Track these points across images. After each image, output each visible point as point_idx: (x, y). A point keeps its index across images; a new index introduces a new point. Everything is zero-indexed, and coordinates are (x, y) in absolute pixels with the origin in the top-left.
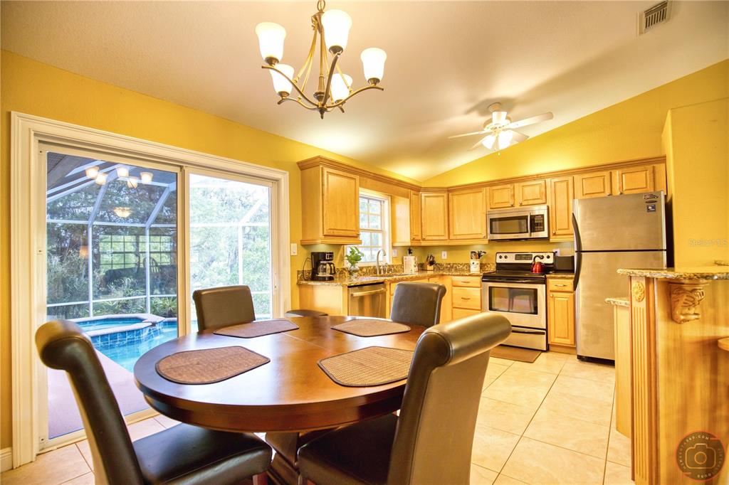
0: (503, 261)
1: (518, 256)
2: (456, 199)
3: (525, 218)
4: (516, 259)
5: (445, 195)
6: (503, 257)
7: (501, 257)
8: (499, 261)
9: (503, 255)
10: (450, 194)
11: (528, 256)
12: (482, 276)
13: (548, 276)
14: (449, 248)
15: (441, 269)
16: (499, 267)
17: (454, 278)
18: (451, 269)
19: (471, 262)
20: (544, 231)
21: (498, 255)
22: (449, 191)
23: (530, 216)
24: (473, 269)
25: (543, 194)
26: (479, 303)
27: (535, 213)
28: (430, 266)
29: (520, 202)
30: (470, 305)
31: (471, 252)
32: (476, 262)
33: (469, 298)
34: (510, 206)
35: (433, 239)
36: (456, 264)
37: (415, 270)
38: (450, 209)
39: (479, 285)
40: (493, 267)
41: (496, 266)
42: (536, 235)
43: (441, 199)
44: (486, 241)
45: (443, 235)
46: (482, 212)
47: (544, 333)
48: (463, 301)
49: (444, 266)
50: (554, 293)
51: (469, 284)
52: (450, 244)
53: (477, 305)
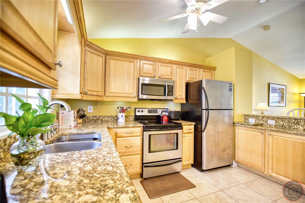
0: (140, 114)
1: (149, 111)
2: (112, 63)
3: (164, 86)
4: (148, 113)
5: (104, 56)
6: (140, 111)
8: (138, 114)
9: (140, 110)
10: (108, 57)
11: (155, 111)
12: (143, 127)
13: (183, 124)
14: (95, 103)
15: (87, 121)
16: (138, 119)
17: (118, 130)
18: (97, 121)
19: (120, 115)
20: (173, 96)
21: (137, 110)
22: (107, 54)
23: (168, 86)
24: (122, 121)
25: (172, 73)
26: (140, 148)
27: (169, 84)
28: (80, 119)
29: (160, 75)
30: (133, 152)
31: (119, 108)
32: (124, 115)
33: (132, 146)
34: (153, 76)
35: (93, 94)
36: (102, 116)
37: (75, 125)
38: (107, 69)
39: (140, 134)
40: (132, 118)
41: (134, 117)
42: (169, 98)
43: (100, 59)
44: (136, 100)
45: (100, 92)
46: (134, 78)
47: (181, 161)
48: (126, 149)
49: (91, 118)
50: (186, 135)
51: (131, 135)
52: (106, 99)
53: (138, 150)
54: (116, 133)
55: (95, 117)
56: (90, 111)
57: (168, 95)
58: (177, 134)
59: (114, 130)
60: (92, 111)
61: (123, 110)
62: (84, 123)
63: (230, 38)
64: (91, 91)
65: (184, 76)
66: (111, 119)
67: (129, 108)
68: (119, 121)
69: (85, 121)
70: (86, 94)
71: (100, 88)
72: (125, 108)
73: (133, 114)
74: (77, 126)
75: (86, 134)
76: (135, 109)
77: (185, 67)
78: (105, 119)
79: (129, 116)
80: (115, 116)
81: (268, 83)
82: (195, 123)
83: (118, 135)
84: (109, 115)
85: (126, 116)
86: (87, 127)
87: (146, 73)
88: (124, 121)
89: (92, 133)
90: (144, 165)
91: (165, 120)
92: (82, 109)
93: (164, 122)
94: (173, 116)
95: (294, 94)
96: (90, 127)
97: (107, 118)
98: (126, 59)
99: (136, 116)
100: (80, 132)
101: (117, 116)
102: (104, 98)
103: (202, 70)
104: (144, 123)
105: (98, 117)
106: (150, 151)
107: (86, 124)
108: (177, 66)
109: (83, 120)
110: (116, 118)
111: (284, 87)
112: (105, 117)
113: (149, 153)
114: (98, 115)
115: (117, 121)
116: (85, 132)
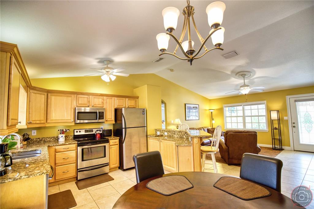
0: (78, 134)
1: (86, 131)
3: (96, 113)
4: (85, 132)
5: (46, 94)
7: (77, 132)
8: (76, 134)
9: (78, 131)
10: (49, 94)
11: (91, 130)
12: (77, 143)
13: (109, 139)
14: (38, 129)
15: (31, 142)
16: (76, 137)
17: (57, 147)
18: (40, 142)
19: (60, 136)
20: (103, 119)
21: (75, 131)
22: (49, 92)
23: (99, 112)
24: (62, 140)
25: (103, 103)
26: (75, 159)
27: (100, 111)
28: (24, 141)
29: (93, 105)
30: (69, 162)
31: (60, 130)
32: (64, 135)
33: (68, 158)
34: (87, 106)
35: (37, 123)
36: (45, 138)
37: (21, 146)
38: (48, 103)
39: (75, 149)
40: (72, 137)
41: (73, 137)
42: (100, 121)
43: (43, 96)
44: (73, 124)
45: (43, 120)
46: (71, 108)
47: (108, 165)
48: (64, 160)
49: (34, 140)
50: (112, 146)
51: (68, 150)
52: (47, 125)
53: (73, 160)
54: (56, 149)
55: (39, 139)
56: (34, 134)
57: (99, 119)
58: (105, 146)
59: (54, 147)
60: (35, 134)
61: (63, 132)
62: (28, 145)
63: (153, 74)
64: (35, 120)
65: (113, 104)
66: (53, 140)
67: (68, 130)
68: (59, 140)
69: (29, 142)
70: (30, 123)
71: (42, 118)
72: (64, 130)
73: (73, 134)
74: (22, 147)
75: (31, 151)
76: (74, 130)
77: (113, 98)
78: (48, 140)
79: (68, 136)
80: (56, 137)
81: (184, 104)
82: (119, 138)
83: (57, 151)
84: (51, 136)
85: (66, 137)
86: (31, 147)
87: (81, 104)
88: (64, 140)
89: (36, 150)
90: (78, 170)
91: (98, 137)
92: (26, 134)
93: (98, 138)
94: (105, 134)
95: (206, 110)
96: (34, 147)
97: (49, 139)
98: (65, 95)
99: (74, 135)
100: (27, 150)
101: (58, 137)
102: (46, 124)
103: (127, 99)
104: (78, 141)
105: (41, 139)
106: (83, 160)
107: (31, 145)
108: (107, 97)
109: (27, 142)
110: (57, 138)
111: (197, 106)
112: (47, 139)
113: (82, 161)
114: (41, 137)
115: (58, 141)
116: (30, 150)
